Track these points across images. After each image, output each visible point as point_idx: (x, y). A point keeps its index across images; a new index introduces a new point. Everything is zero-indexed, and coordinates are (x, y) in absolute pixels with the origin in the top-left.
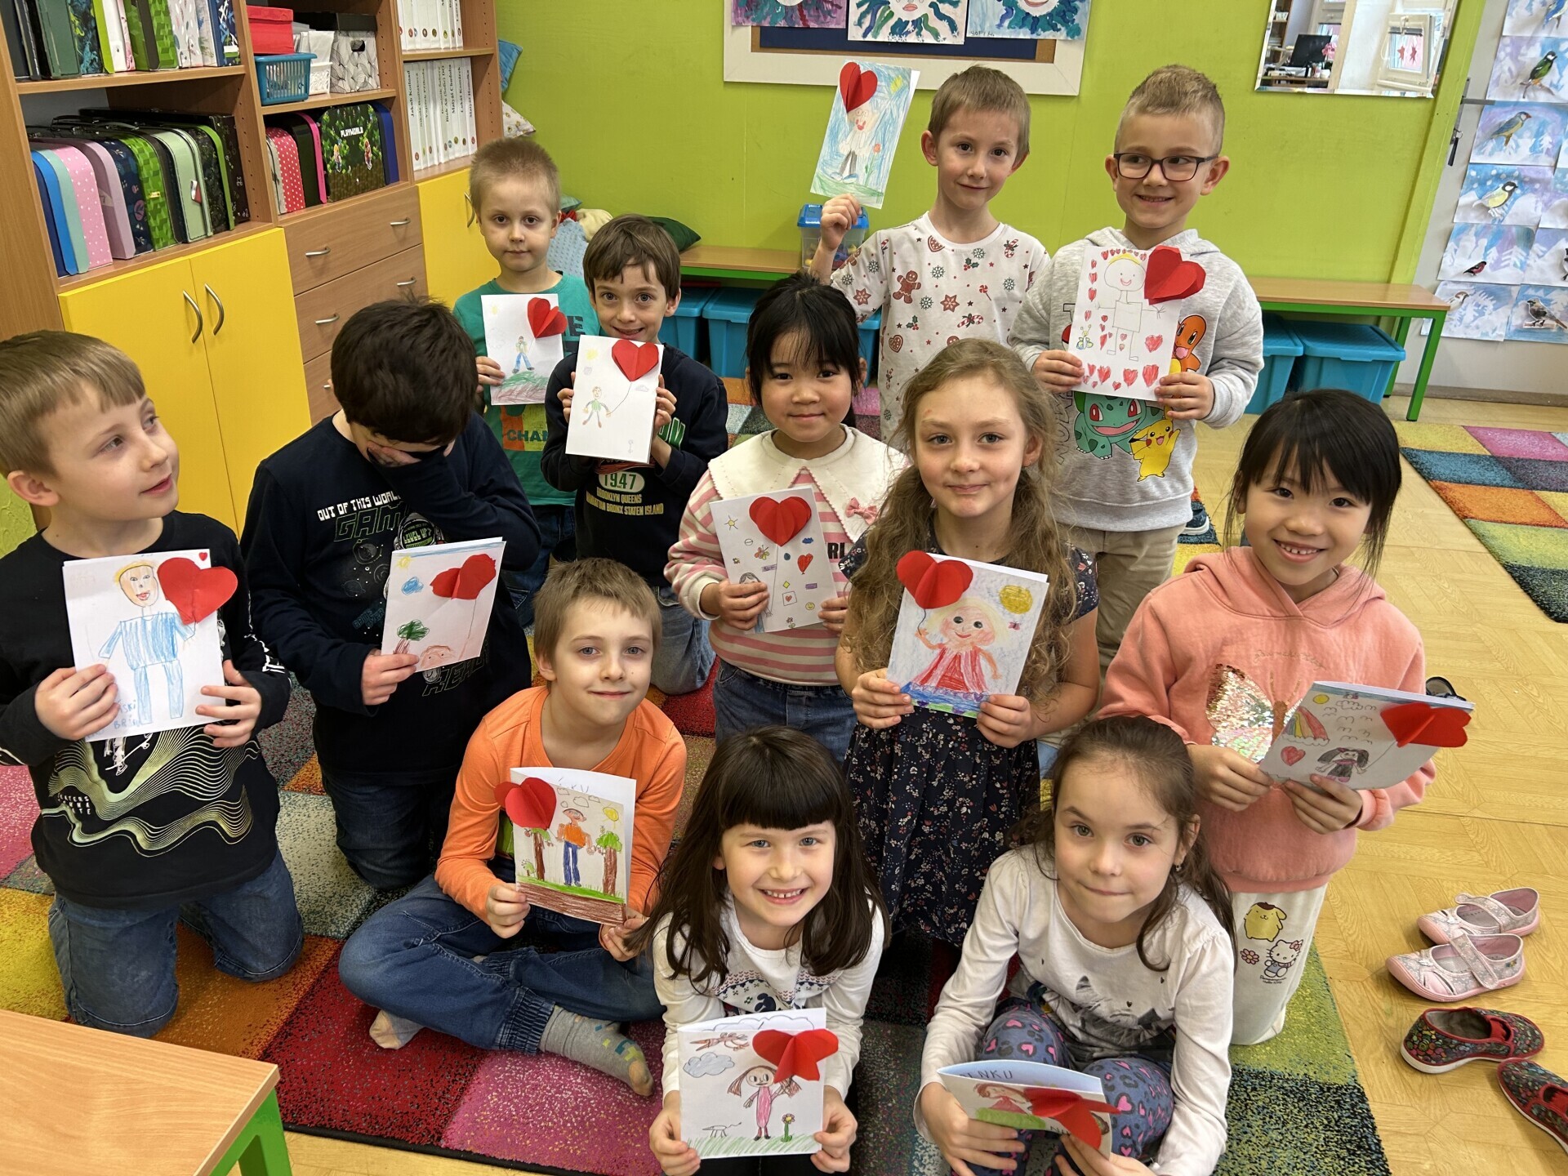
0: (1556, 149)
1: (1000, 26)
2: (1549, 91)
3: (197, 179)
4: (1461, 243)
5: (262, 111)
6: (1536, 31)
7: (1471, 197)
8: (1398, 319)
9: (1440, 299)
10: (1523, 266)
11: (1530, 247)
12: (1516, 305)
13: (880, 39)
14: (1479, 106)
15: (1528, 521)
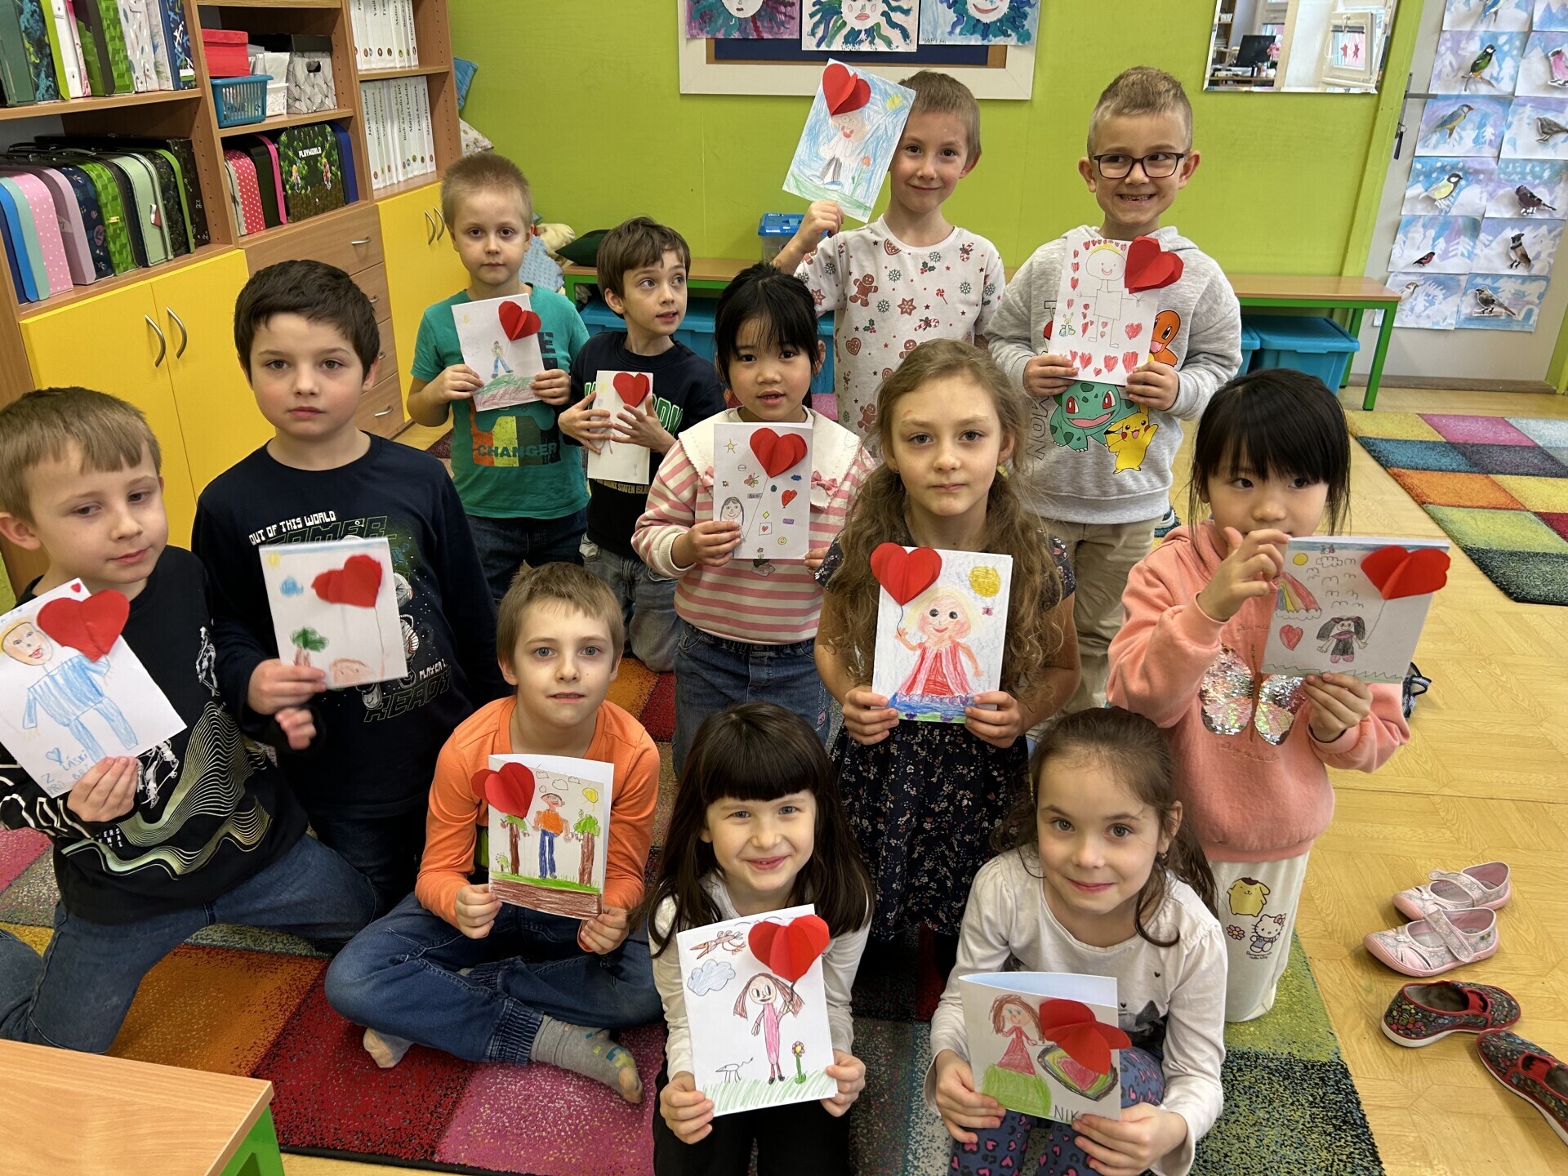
0: (1499, 140)
1: (951, 33)
2: (1489, 83)
3: (156, 203)
4: (1410, 235)
5: (219, 134)
6: (1473, 27)
7: (1417, 190)
8: (1351, 311)
9: (1392, 289)
10: (1471, 256)
11: (1477, 237)
12: (1465, 294)
13: (833, 48)
14: (1422, 100)
15: (1485, 505)
